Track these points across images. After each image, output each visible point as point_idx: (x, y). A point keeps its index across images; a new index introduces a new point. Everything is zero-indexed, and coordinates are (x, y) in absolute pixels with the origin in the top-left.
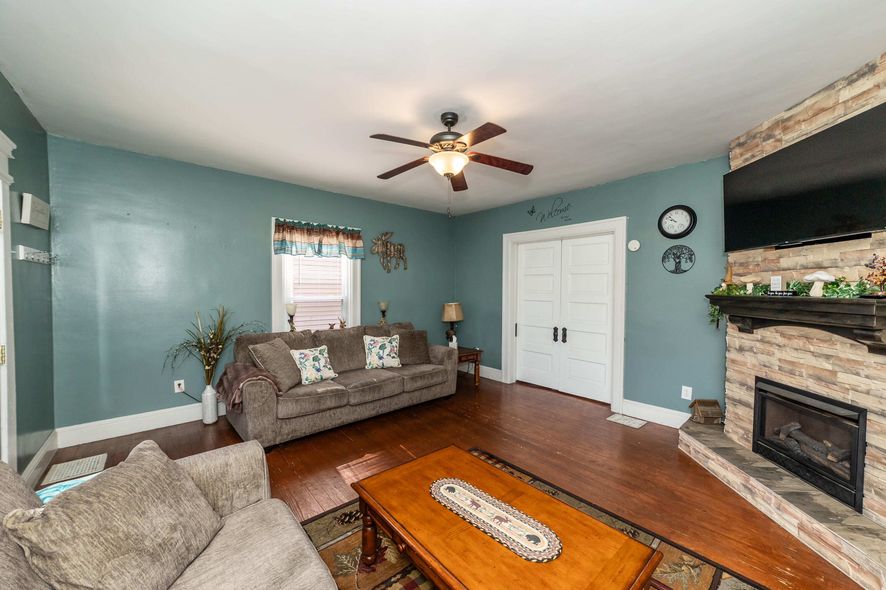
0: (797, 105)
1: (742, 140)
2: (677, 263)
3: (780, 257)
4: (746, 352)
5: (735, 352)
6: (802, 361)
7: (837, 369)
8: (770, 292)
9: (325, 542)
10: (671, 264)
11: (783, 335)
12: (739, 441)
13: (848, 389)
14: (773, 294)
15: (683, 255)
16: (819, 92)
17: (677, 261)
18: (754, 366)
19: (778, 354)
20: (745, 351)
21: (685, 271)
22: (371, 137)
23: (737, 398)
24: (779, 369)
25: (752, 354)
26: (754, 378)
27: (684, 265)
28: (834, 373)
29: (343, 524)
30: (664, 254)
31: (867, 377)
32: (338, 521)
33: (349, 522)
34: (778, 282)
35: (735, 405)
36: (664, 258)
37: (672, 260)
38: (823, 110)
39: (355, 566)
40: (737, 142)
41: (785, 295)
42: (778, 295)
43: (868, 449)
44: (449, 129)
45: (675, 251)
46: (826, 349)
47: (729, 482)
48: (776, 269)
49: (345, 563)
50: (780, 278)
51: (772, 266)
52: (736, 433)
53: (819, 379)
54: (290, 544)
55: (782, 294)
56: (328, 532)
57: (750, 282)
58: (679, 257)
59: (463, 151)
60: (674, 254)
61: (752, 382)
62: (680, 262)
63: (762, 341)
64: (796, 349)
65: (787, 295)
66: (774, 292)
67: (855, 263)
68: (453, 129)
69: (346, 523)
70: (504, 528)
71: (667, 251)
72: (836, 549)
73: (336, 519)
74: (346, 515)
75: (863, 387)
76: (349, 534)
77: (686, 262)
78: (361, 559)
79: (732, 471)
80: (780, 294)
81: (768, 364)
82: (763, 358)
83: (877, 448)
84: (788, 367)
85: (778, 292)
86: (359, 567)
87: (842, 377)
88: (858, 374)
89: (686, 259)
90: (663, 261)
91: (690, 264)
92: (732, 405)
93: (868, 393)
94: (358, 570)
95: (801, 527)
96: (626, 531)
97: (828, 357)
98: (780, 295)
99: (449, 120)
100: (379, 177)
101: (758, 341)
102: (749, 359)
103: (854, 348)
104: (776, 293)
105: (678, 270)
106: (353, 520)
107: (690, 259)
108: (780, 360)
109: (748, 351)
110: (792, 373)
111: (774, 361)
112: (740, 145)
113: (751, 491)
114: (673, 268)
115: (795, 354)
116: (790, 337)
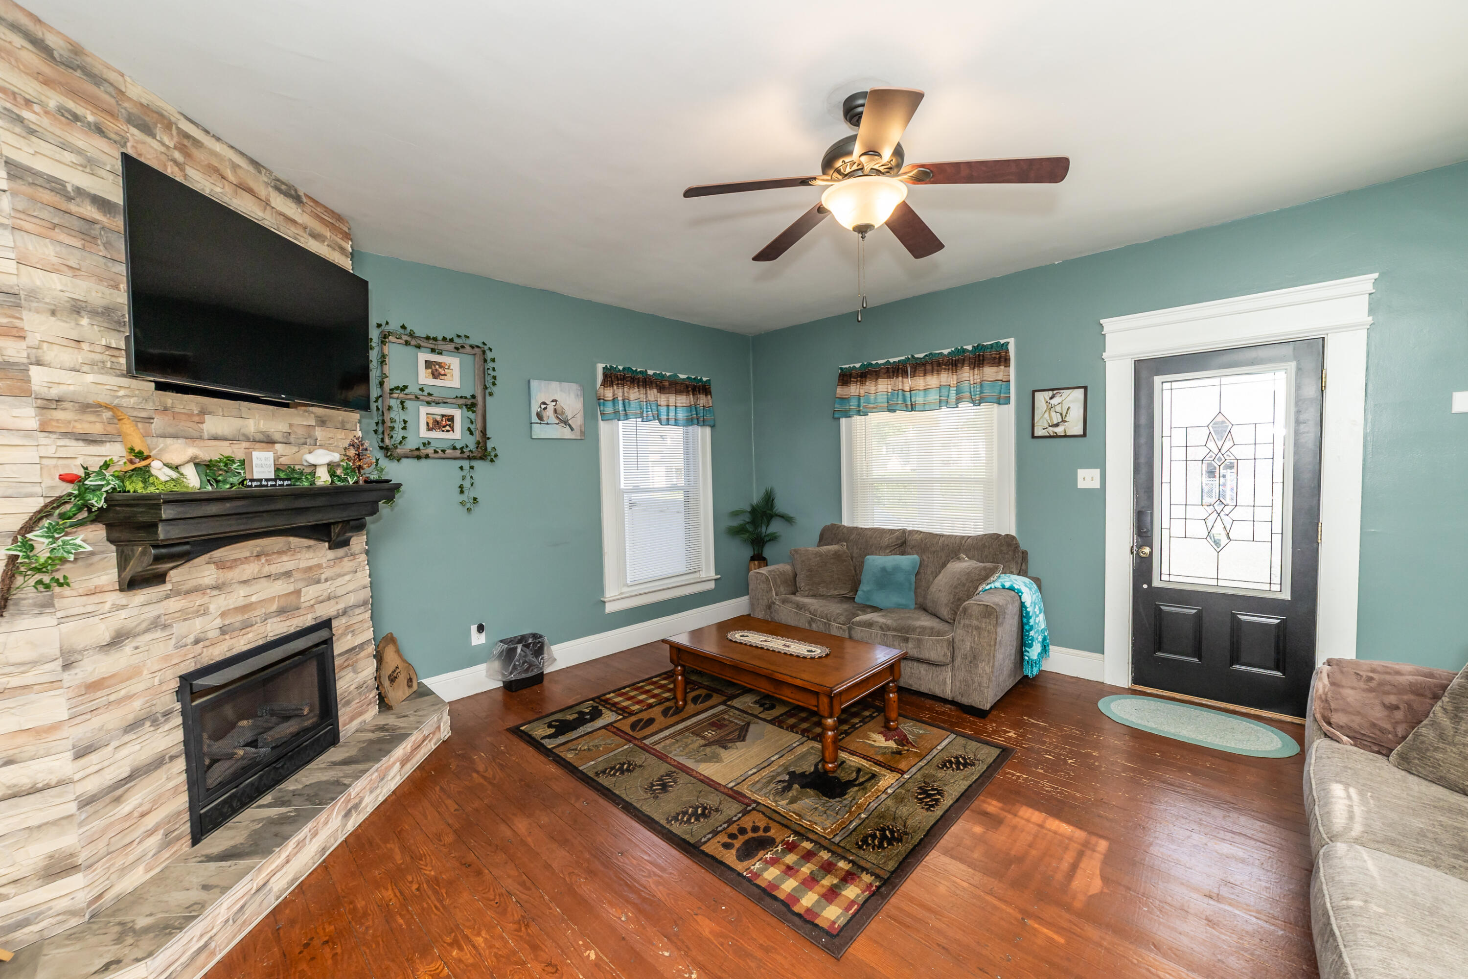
3: (203, 412)
4: (143, 638)
5: (98, 656)
6: (255, 599)
7: (299, 585)
8: (252, 479)
11: (221, 565)
13: (312, 606)
14: (258, 483)
18: (167, 657)
19: (219, 603)
24: (225, 632)
25: (157, 634)
26: (176, 684)
28: (298, 592)
31: (326, 580)
34: (268, 463)
41: (280, 485)
42: (267, 486)
46: (287, 564)
48: (196, 435)
51: (189, 427)
53: (282, 611)
55: (274, 483)
57: (188, 462)
61: (167, 700)
64: (246, 582)
65: (282, 485)
66: (260, 480)
67: (303, 440)
80: (270, 483)
81: (199, 635)
84: (239, 618)
85: (267, 480)
87: (310, 593)
88: (318, 582)
93: (329, 598)
97: (288, 574)
98: (271, 486)
101: (169, 597)
102: (152, 649)
103: (311, 550)
104: (264, 483)
108: (221, 615)
110: (247, 625)
111: (214, 623)
115: (242, 591)
116: (233, 565)
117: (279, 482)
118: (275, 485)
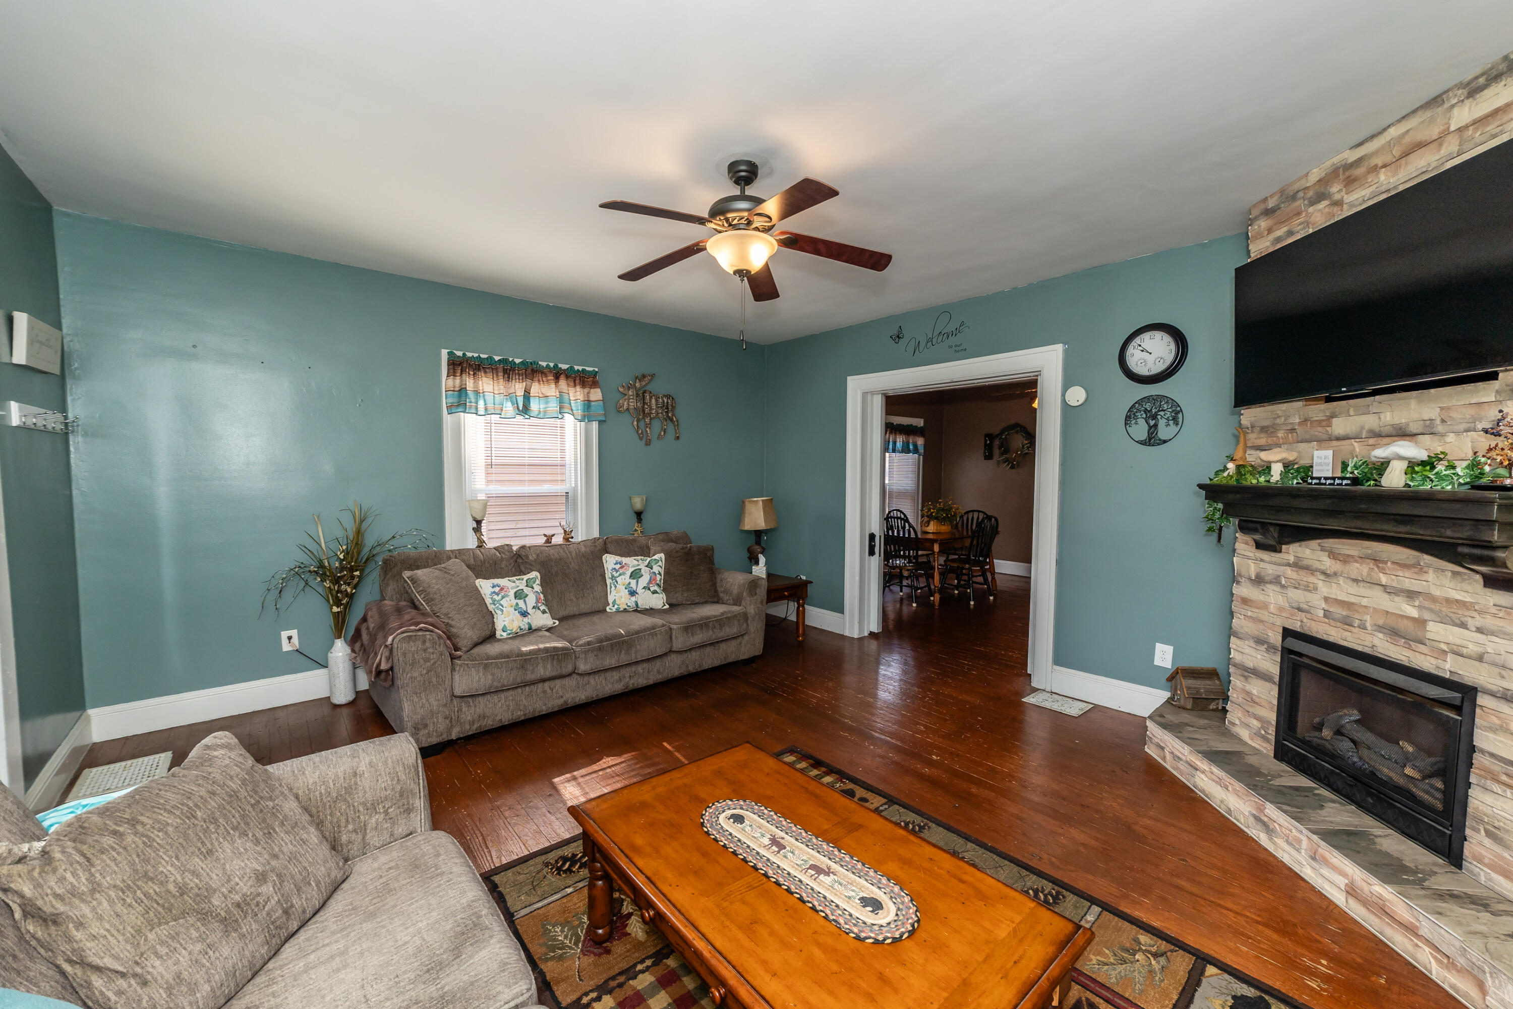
0: (1372, 137)
1: (1271, 204)
2: (1150, 427)
3: (1333, 416)
4: (1268, 586)
5: (1249, 584)
6: (1364, 602)
7: (1426, 615)
8: (1312, 478)
9: (528, 903)
10: (1140, 429)
11: (1333, 555)
12: (1252, 739)
13: (1445, 652)
14: (1318, 481)
15: (1162, 413)
16: (1415, 111)
17: (1152, 423)
18: (1281, 609)
19: (1324, 589)
20: (1267, 583)
21: (1165, 442)
22: (602, 206)
23: (1250, 664)
24: (1325, 616)
25: (1277, 588)
26: (1281, 631)
27: (1164, 431)
28: (1421, 623)
29: (559, 874)
30: (1129, 411)
31: (1479, 630)
32: (552, 869)
33: (569, 870)
34: (1326, 461)
35: (1246, 678)
36: (1128, 418)
37: (1141, 422)
38: (1420, 145)
39: (576, 944)
40: (1262, 207)
41: (1338, 485)
42: (1325, 484)
43: (1477, 758)
44: (743, 191)
45: (1148, 406)
46: (1408, 581)
47: (1229, 811)
48: (1325, 437)
49: (560, 938)
50: (1330, 453)
51: (1319, 432)
52: (1247, 726)
53: (1394, 633)
54: (458, 907)
55: (1332, 482)
56: (534, 888)
57: (1277, 462)
58: (1154, 417)
59: (767, 230)
60: (1146, 411)
61: (1276, 638)
62: (1156, 426)
63: (1297, 565)
64: (1356, 581)
65: (1341, 484)
66: (1319, 478)
67: (1465, 426)
68: (750, 191)
69: (565, 872)
70: (823, 885)
71: (1133, 406)
72: (1410, 930)
73: (548, 866)
74: (565, 859)
75: (1472, 649)
76: (569, 890)
77: (1168, 425)
78: (586, 932)
79: (1236, 793)
80: (1328, 482)
81: (1305, 607)
82: (1297, 595)
83: (1492, 755)
84: (1342, 612)
85: (1326, 478)
86: (583, 945)
87: (1436, 630)
88: (1463, 625)
89: (1168, 419)
90: (1126, 424)
91: (1173, 429)
92: (1242, 678)
93: (1480, 658)
94: (582, 950)
95: (1351, 891)
96: (1042, 892)
97: (1411, 595)
98: (1330, 484)
99: (743, 174)
100: (620, 277)
101: (1289, 565)
102: (1273, 596)
103: (1459, 578)
104: (1323, 481)
105: (1152, 440)
106: (577, 867)
107: (1175, 420)
108: (1326, 599)
109: (1271, 582)
110: (1347, 622)
111: (1317, 602)
112: (1268, 212)
113: (1267, 828)
114: (1144, 436)
115: (1353, 589)
116: (1346, 560)
117: (1337, 481)
118: (1333, 484)
